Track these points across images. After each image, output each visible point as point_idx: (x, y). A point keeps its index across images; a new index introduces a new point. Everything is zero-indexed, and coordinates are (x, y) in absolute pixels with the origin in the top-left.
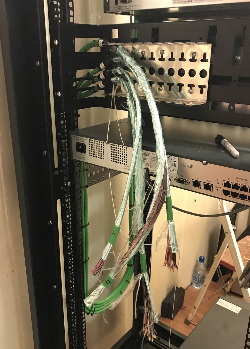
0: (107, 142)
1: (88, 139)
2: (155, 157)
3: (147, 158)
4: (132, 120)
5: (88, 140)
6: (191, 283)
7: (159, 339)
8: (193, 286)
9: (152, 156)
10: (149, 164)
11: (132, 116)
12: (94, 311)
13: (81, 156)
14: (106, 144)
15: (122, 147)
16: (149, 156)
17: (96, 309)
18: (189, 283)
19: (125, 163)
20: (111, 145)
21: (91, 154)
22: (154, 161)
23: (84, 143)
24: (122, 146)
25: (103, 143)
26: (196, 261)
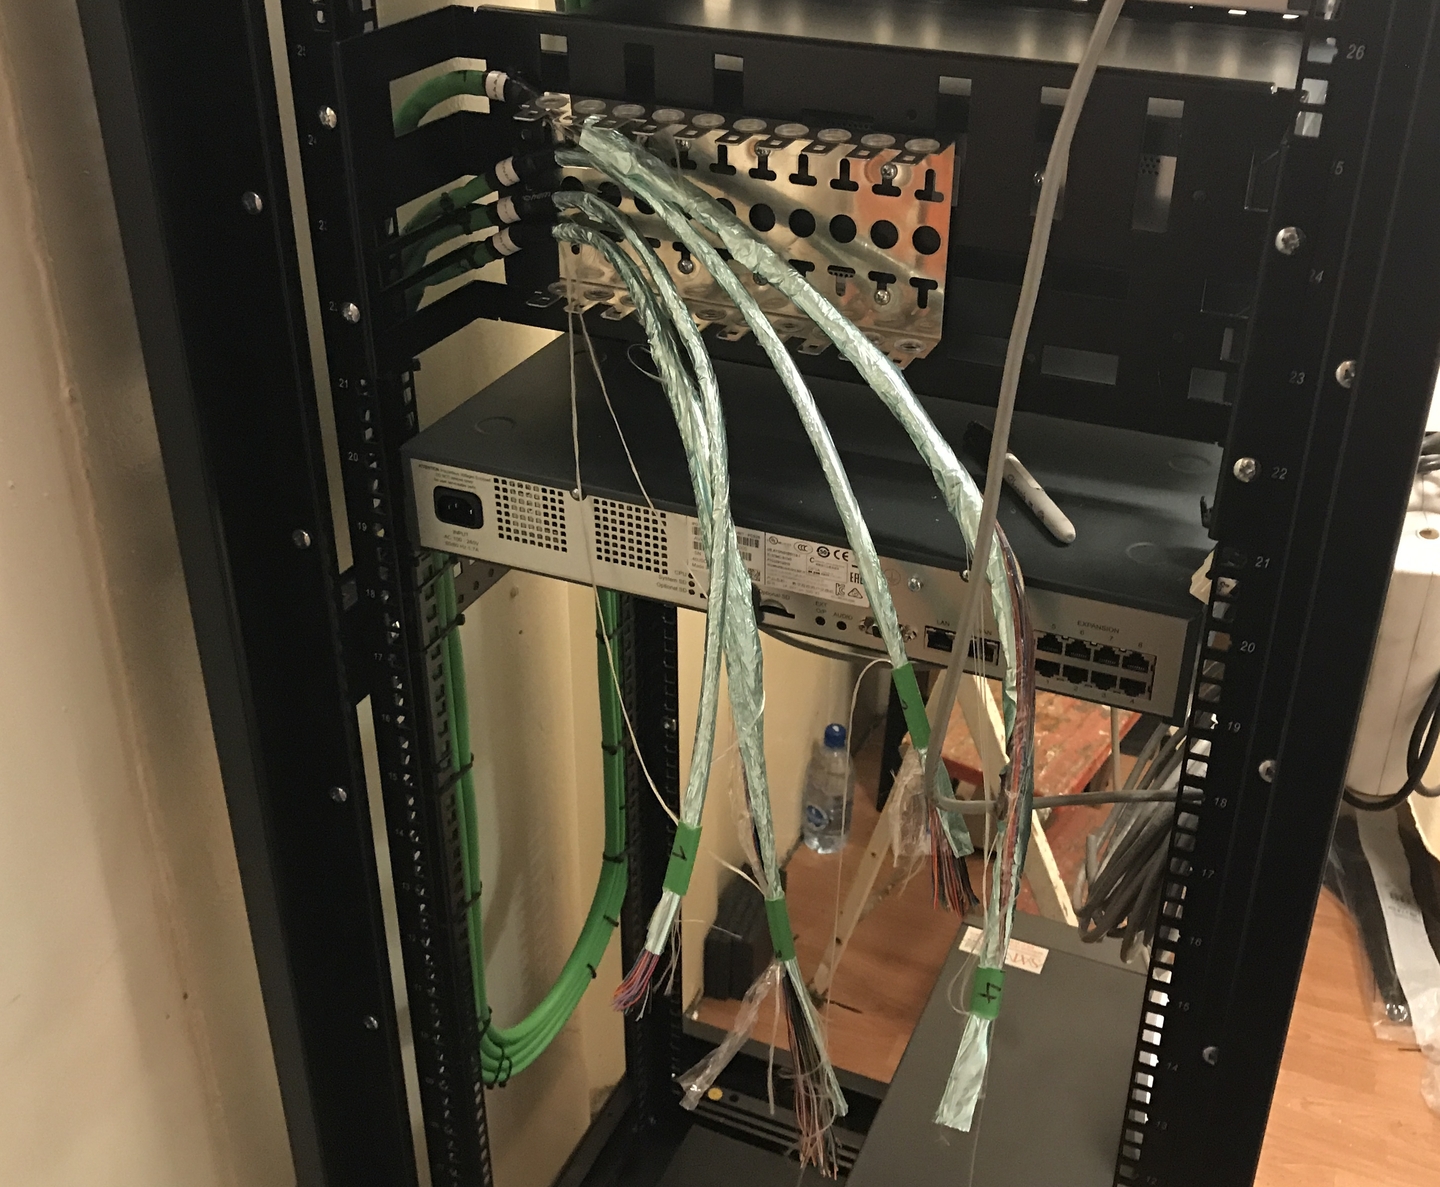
0: (577, 491)
1: (492, 477)
2: (780, 552)
3: (748, 552)
4: (680, 419)
5: (493, 480)
6: (798, 835)
7: (734, 1099)
8: (808, 846)
9: (769, 545)
10: (759, 574)
11: (679, 405)
12: (510, 1067)
13: (459, 536)
14: (578, 499)
15: (646, 512)
16: (757, 546)
17: (514, 1060)
18: (792, 836)
19: (661, 567)
20: (596, 502)
21: (505, 533)
22: (777, 564)
23: (471, 490)
24: (642, 508)
25: (560, 494)
26: (811, 744)
